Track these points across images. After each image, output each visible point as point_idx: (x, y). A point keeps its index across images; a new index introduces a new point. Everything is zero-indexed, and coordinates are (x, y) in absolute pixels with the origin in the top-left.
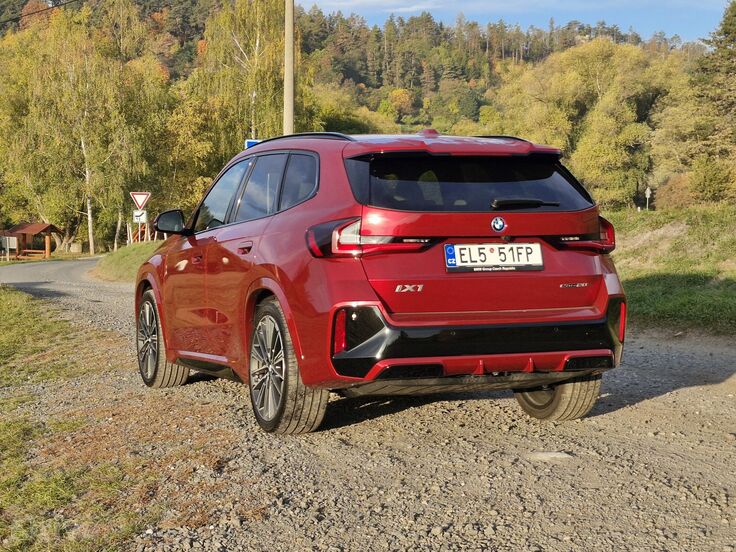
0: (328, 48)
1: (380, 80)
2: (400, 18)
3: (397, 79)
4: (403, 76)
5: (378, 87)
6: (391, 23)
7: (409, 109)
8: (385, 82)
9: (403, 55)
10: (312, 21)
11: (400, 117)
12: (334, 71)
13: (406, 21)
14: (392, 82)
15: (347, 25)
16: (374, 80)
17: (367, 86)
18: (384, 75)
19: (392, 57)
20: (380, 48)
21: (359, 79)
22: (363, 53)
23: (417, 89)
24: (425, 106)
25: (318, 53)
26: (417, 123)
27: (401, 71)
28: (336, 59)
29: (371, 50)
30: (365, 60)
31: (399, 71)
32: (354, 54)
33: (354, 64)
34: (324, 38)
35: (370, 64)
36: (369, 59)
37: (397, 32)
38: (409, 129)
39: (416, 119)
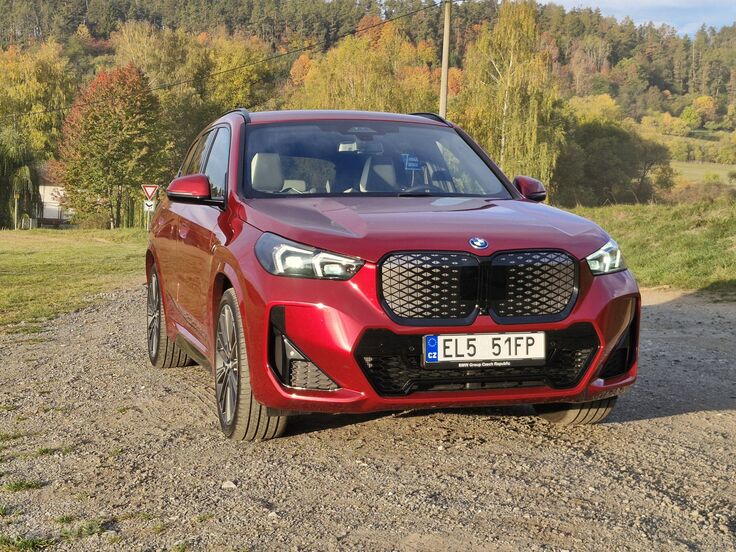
0: (636, 57)
1: (686, 87)
2: (711, 28)
3: (703, 87)
4: (709, 84)
5: (683, 94)
6: (702, 32)
7: (713, 116)
8: (691, 89)
9: (711, 63)
10: (622, 31)
11: (703, 123)
12: (640, 78)
13: (718, 31)
14: (698, 89)
15: (656, 34)
16: (679, 87)
17: (673, 92)
18: (689, 83)
19: (698, 65)
20: (687, 57)
21: (664, 86)
22: (671, 61)
23: (723, 96)
24: (730, 113)
25: (625, 61)
26: (719, 129)
27: (708, 79)
28: (642, 67)
29: (678, 59)
30: (672, 68)
31: (705, 78)
32: (661, 62)
33: (661, 72)
34: (633, 47)
35: (676, 72)
36: (676, 67)
37: (707, 41)
38: (710, 134)
39: (720, 125)
